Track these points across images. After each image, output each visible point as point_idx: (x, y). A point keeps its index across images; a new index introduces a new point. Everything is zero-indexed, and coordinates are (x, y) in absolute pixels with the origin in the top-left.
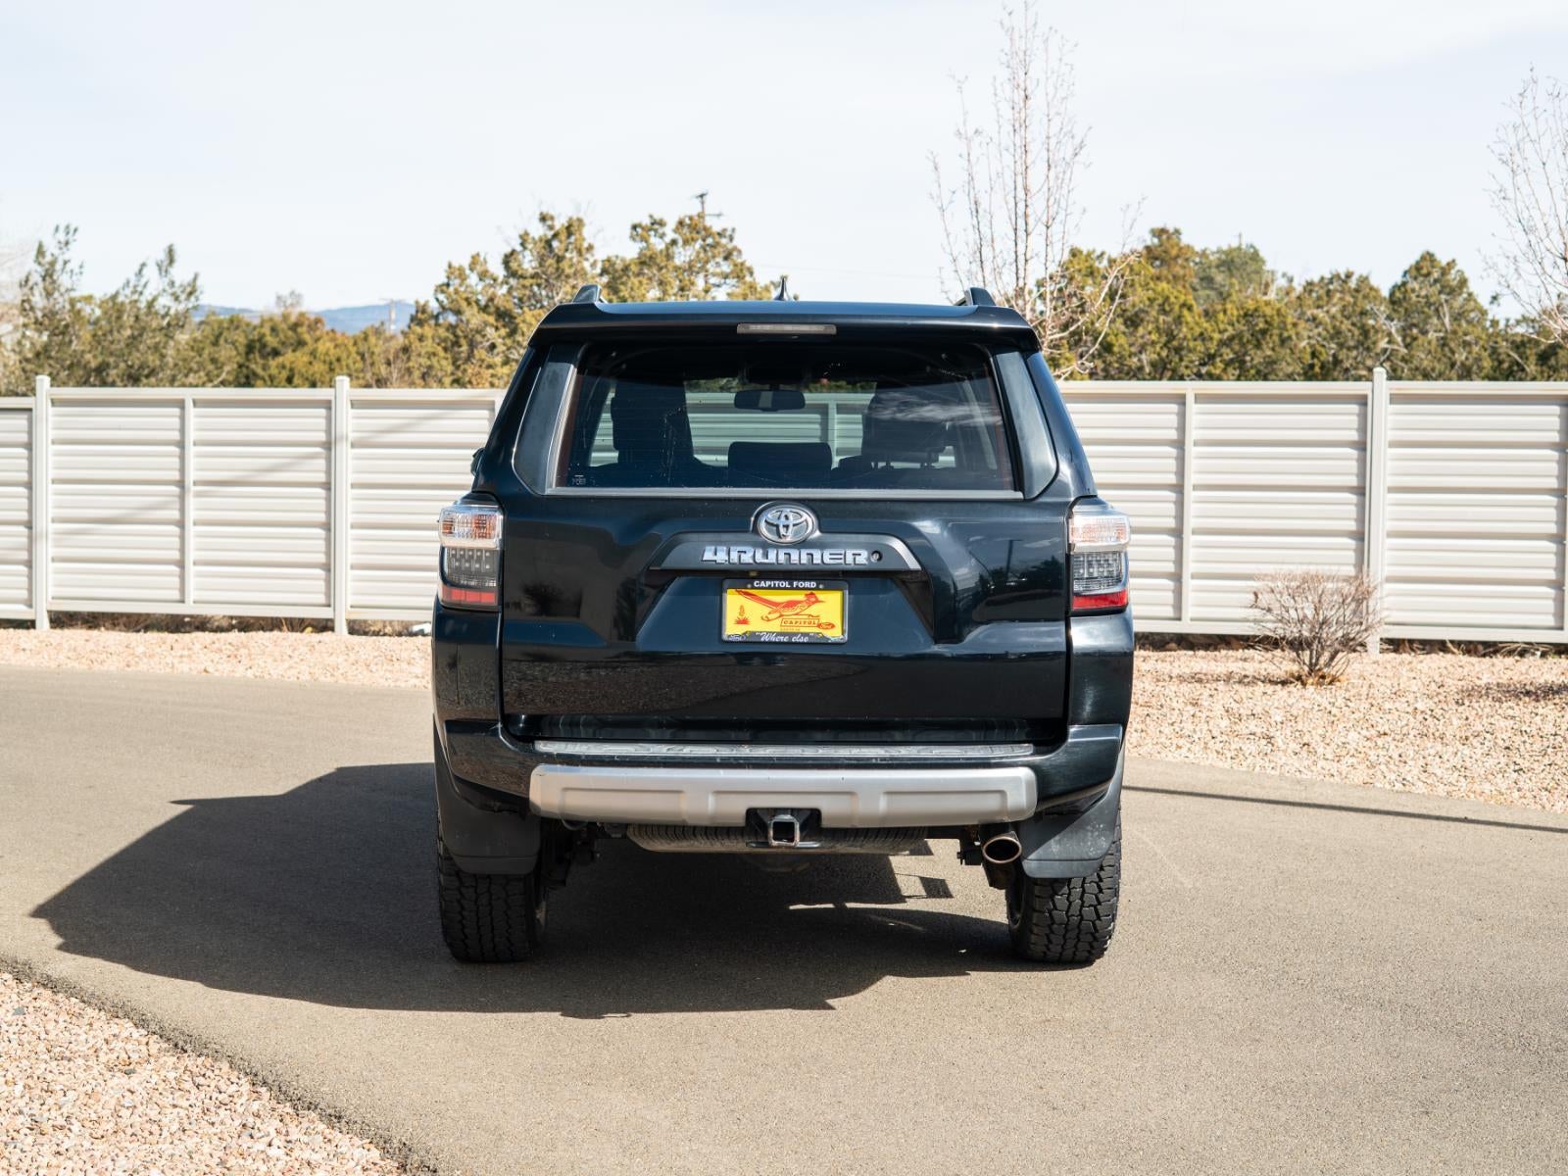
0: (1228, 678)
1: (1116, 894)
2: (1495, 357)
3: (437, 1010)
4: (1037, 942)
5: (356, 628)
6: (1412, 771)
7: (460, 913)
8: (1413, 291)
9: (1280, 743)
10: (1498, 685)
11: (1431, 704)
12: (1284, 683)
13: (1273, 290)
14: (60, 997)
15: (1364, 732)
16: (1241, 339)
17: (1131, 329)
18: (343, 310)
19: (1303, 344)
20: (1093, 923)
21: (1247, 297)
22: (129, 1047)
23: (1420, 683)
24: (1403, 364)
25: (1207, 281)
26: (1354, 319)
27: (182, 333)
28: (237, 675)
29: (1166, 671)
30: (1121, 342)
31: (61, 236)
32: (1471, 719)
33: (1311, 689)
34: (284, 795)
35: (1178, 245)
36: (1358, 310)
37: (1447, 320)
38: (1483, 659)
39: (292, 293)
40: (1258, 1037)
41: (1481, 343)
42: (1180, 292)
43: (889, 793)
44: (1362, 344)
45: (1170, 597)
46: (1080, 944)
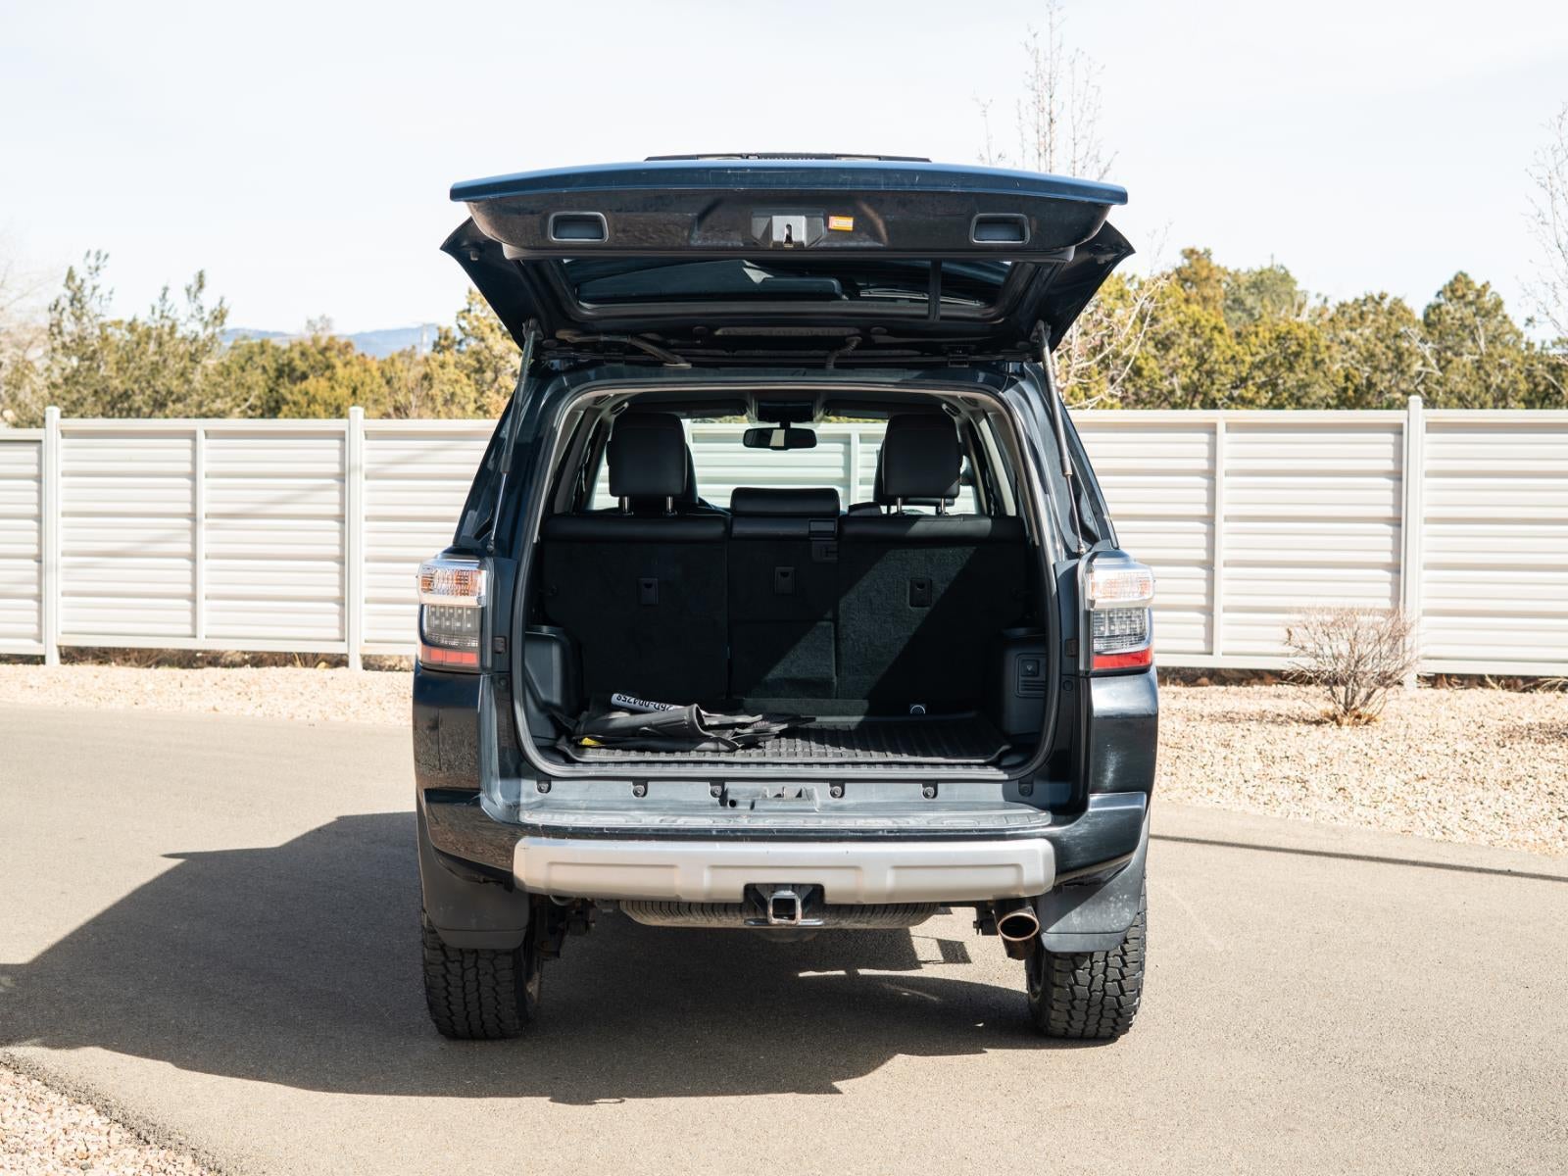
0: (1261, 718)
1: (1141, 967)
2: (1530, 379)
3: (419, 1095)
4: (1057, 1019)
5: (369, 664)
6: (1453, 819)
7: (446, 989)
8: (1448, 313)
9: (1315, 788)
10: (1540, 725)
11: (1471, 746)
12: (1318, 723)
13: (1305, 312)
14: (21, 1080)
15: (1402, 776)
16: (1273, 362)
17: (1163, 352)
18: (376, 333)
19: (1336, 367)
20: (1117, 998)
21: (1280, 319)
22: (88, 1137)
23: (1459, 723)
24: (1437, 387)
25: (1238, 302)
26: (1388, 342)
27: (209, 358)
28: (247, 713)
29: (1197, 710)
30: (1151, 367)
31: (92, 261)
32: (1513, 762)
33: (1346, 729)
34: (280, 848)
35: (1208, 266)
36: (1393, 333)
37: (1482, 343)
38: (1523, 694)
39: (322, 318)
40: (1292, 1126)
41: (1517, 366)
42: (1211, 315)
43: (897, 867)
44: (1397, 367)
45: (1201, 630)
46: (1103, 1020)
